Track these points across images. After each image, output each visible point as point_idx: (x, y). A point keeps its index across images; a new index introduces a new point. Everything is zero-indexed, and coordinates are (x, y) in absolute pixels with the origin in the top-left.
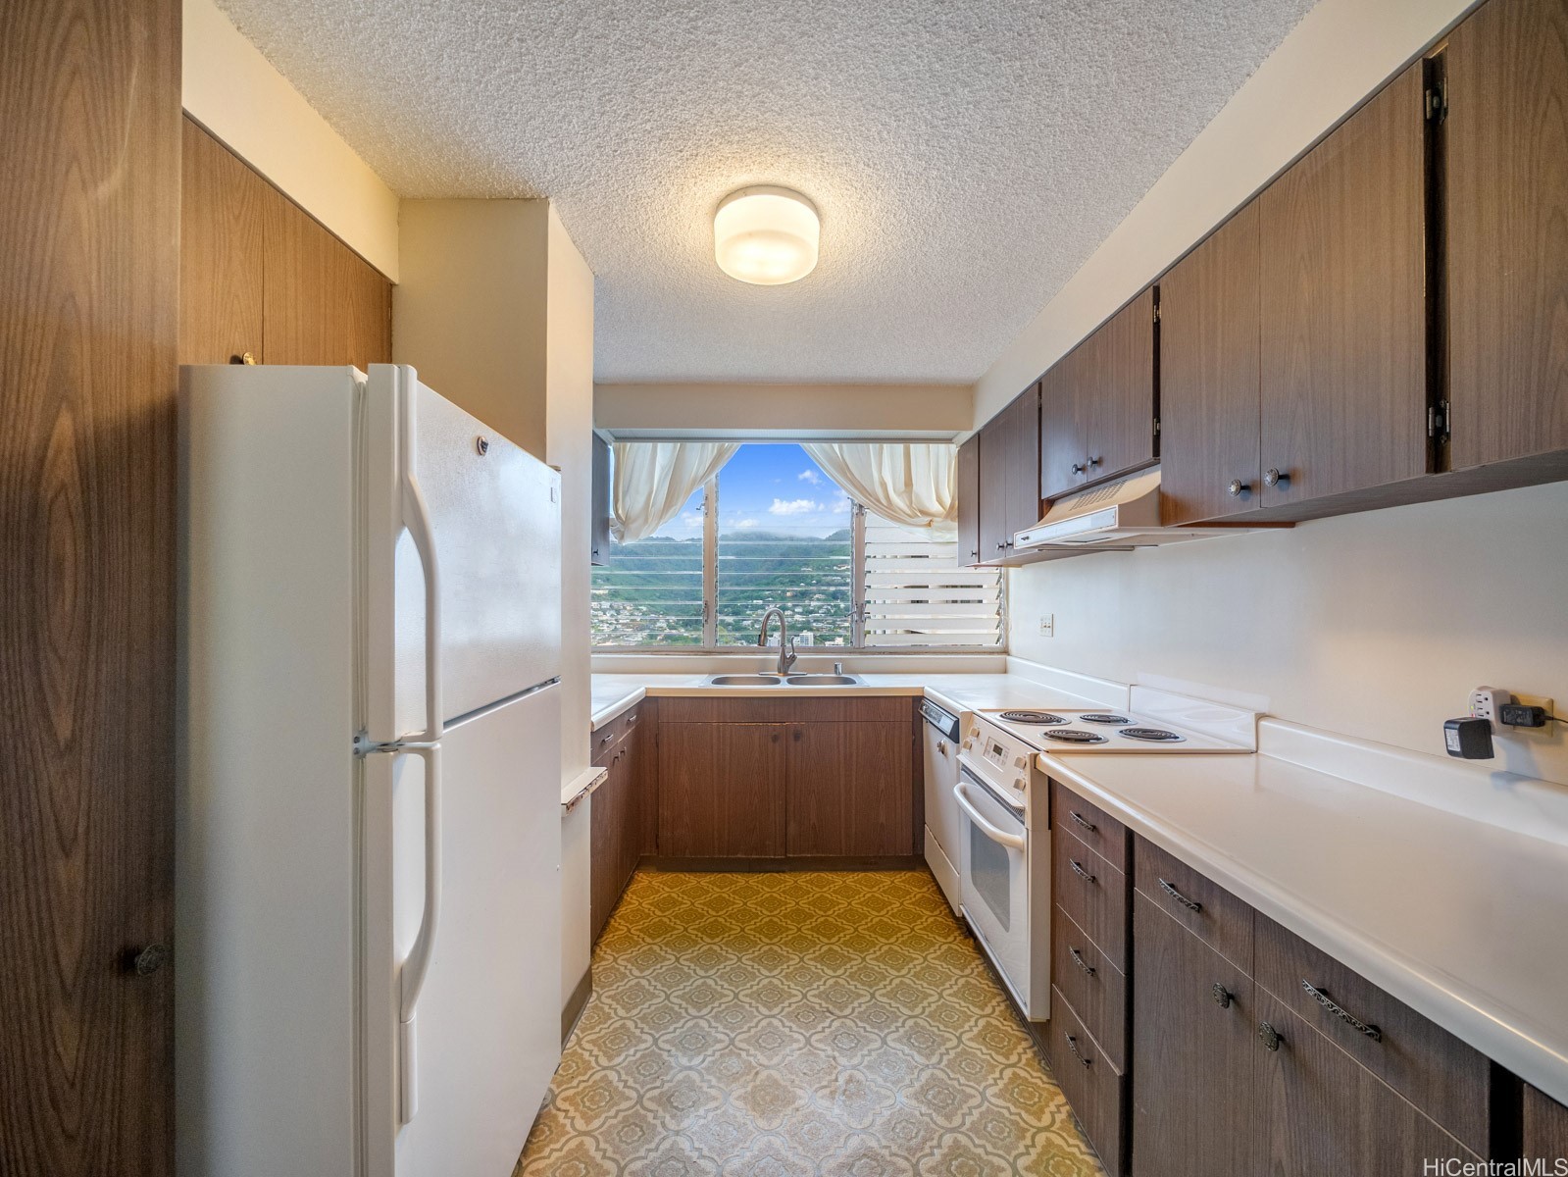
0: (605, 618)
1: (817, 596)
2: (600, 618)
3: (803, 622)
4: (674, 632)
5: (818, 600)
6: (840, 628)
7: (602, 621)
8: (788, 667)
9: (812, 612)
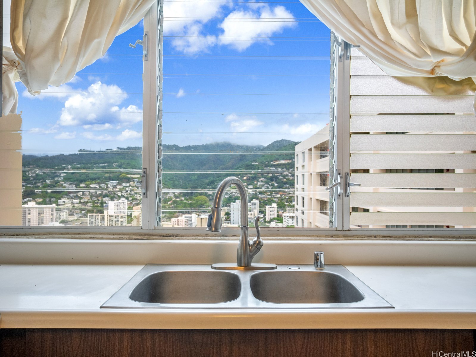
0: (137, 191)
1: (261, 179)
2: (135, 191)
3: (253, 194)
4: (178, 199)
5: (262, 181)
6: (275, 198)
7: (136, 193)
8: (251, 257)
9: (258, 188)
